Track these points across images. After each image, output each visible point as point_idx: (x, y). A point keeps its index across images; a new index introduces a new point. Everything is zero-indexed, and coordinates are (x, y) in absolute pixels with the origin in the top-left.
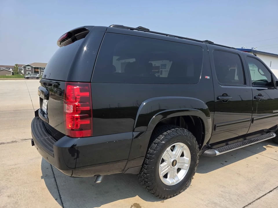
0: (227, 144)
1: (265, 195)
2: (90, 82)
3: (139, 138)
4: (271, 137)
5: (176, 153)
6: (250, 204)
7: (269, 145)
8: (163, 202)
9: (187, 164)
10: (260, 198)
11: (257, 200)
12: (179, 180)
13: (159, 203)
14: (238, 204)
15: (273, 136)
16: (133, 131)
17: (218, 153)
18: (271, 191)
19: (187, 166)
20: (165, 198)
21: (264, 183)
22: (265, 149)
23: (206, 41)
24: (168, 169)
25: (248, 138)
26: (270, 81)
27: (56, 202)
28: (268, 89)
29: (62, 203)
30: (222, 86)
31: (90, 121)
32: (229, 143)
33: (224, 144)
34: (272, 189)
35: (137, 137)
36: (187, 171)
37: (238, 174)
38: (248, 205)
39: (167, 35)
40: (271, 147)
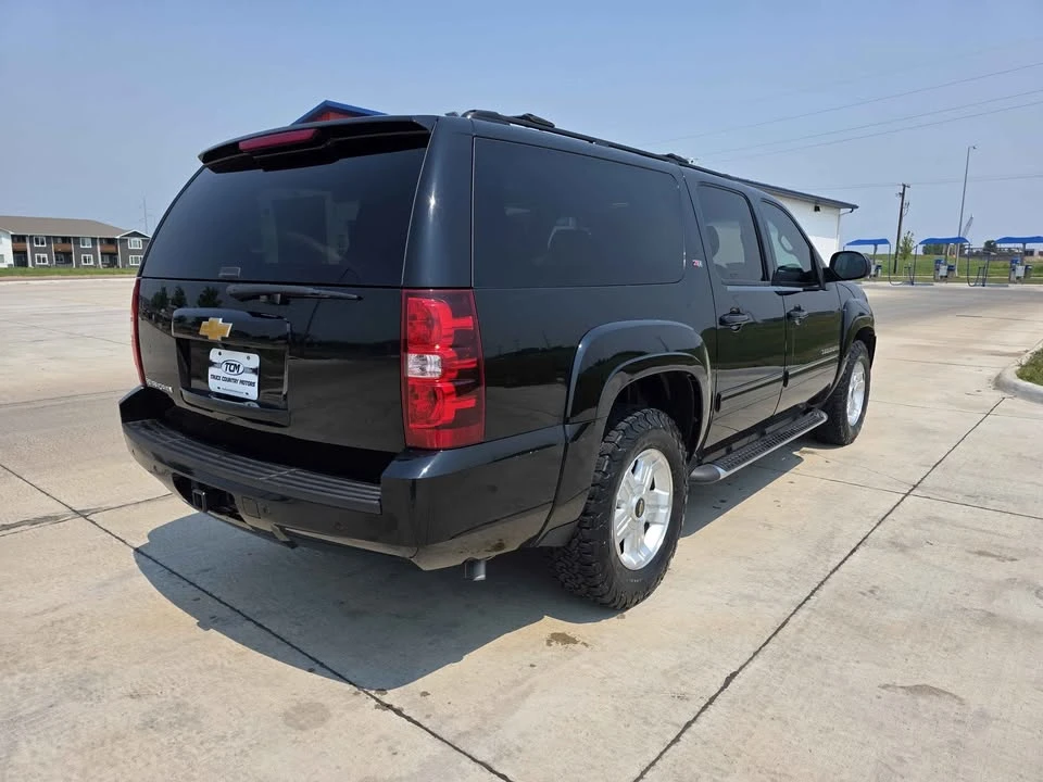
0: (729, 451)
1: (846, 559)
2: (470, 288)
3: (582, 439)
4: (818, 421)
5: (642, 478)
6: (822, 583)
7: (804, 449)
8: (623, 617)
9: (664, 507)
10: (836, 568)
11: (831, 573)
12: (651, 553)
13: (614, 620)
14: (796, 588)
15: (822, 418)
16: (566, 421)
17: (723, 474)
18: (854, 550)
19: (665, 513)
20: (625, 608)
21: (832, 536)
22: (800, 460)
23: (669, 156)
24: (626, 525)
25: (769, 430)
26: (807, 268)
27: (313, 676)
28: (804, 290)
29: (339, 675)
30: (729, 288)
31: (478, 398)
32: (735, 446)
33: (723, 451)
34: (854, 546)
35: (576, 437)
36: (667, 526)
37: (765, 525)
38: (819, 585)
39: (591, 140)
40: (812, 453)
